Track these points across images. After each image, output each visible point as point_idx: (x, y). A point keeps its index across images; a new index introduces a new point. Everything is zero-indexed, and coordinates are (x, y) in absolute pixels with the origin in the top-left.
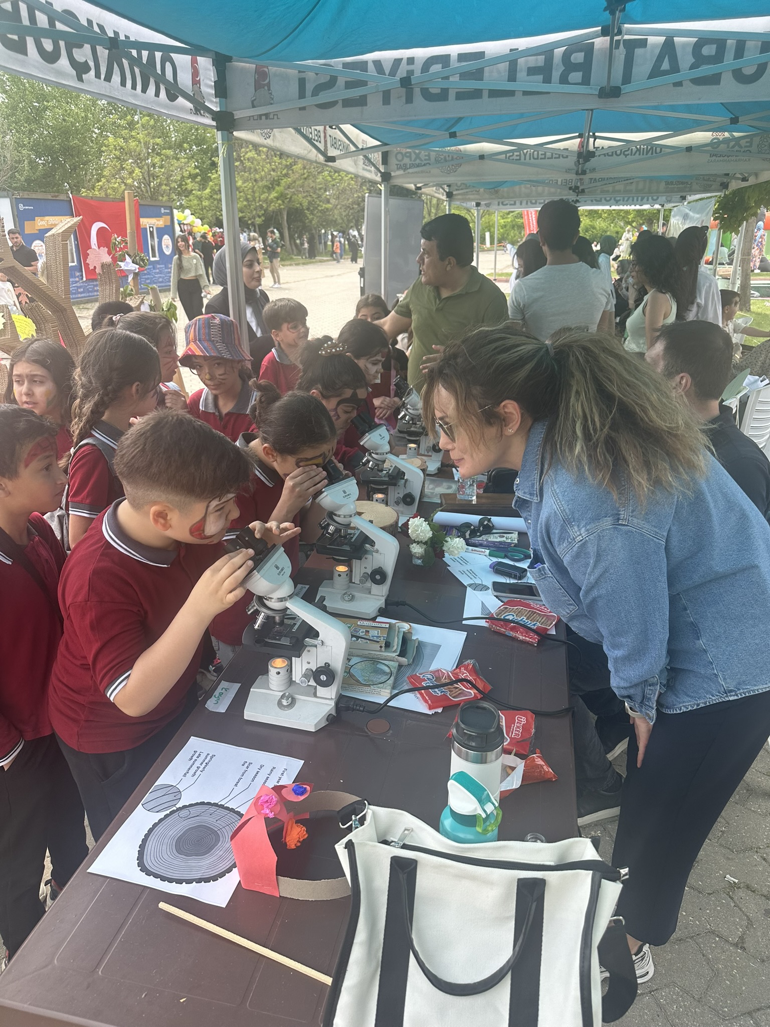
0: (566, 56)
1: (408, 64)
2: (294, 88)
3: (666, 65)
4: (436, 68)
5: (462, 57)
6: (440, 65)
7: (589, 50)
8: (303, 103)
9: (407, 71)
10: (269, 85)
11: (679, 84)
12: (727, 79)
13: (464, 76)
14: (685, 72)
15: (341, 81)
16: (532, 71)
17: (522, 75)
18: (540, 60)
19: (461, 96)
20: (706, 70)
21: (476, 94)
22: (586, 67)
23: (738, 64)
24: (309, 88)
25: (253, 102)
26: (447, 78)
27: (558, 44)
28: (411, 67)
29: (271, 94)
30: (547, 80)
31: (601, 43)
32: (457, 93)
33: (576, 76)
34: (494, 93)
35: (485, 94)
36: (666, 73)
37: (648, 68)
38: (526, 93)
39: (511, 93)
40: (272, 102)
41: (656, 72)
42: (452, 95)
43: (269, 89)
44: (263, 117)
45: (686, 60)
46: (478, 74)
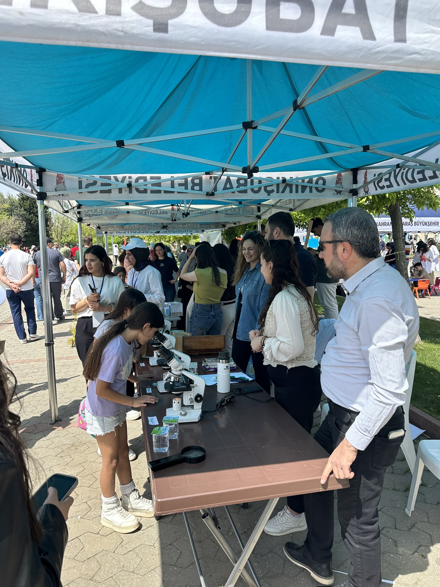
0: (192, 181)
1: (129, 178)
2: (77, 185)
3: (228, 186)
4: (141, 181)
5: (152, 178)
6: (143, 180)
7: (201, 179)
8: (81, 191)
9: (129, 181)
10: (64, 182)
11: (233, 192)
12: (249, 191)
13: (153, 185)
14: (235, 189)
15: (99, 183)
16: (180, 185)
17: (176, 185)
18: (183, 181)
19: (152, 192)
20: (242, 188)
21: (159, 192)
22: (200, 184)
23: (252, 187)
24: (84, 185)
25: (55, 189)
26: (146, 185)
27: (190, 176)
28: (130, 180)
29: (65, 186)
30: (186, 188)
31: (204, 177)
32: (151, 191)
33: (197, 188)
34: (166, 192)
35: (163, 192)
36: (228, 189)
37: (222, 186)
38: (178, 192)
39: (173, 192)
40: (66, 189)
41: (225, 188)
42: (149, 191)
43: (64, 184)
44: (61, 195)
45: (235, 185)
46: (159, 185)
